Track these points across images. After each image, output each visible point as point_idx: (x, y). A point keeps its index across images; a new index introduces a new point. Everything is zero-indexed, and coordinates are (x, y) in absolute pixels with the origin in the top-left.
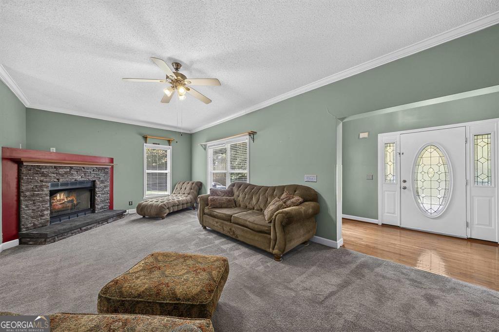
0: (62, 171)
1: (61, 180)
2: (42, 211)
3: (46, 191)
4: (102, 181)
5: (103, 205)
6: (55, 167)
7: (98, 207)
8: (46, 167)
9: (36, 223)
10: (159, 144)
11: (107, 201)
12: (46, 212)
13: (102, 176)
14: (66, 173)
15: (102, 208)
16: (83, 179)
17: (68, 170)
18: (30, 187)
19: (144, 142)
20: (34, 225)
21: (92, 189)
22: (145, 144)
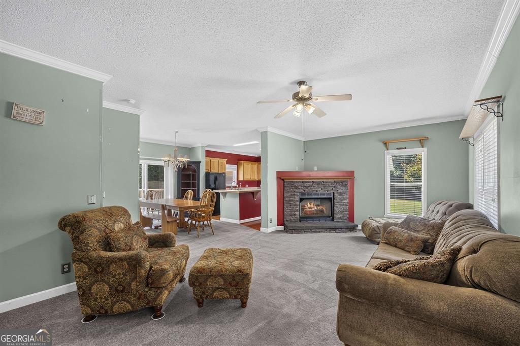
0: (306, 184)
1: (306, 191)
2: (295, 212)
3: (297, 198)
4: (340, 193)
5: (341, 215)
6: (303, 182)
7: (337, 216)
8: (297, 182)
9: (292, 219)
10: (405, 148)
11: (346, 213)
12: (297, 213)
13: (340, 189)
14: (310, 186)
15: (340, 218)
16: (322, 191)
17: (311, 184)
18: (289, 195)
19: (385, 148)
20: (291, 220)
21: (331, 200)
22: (386, 151)
